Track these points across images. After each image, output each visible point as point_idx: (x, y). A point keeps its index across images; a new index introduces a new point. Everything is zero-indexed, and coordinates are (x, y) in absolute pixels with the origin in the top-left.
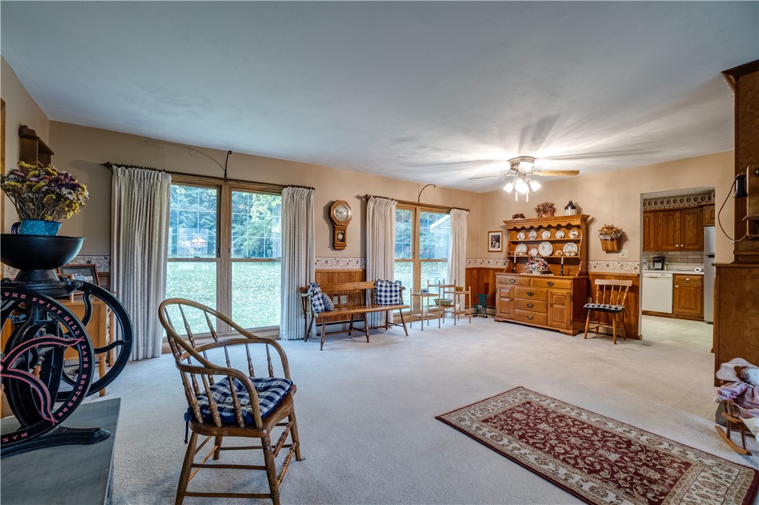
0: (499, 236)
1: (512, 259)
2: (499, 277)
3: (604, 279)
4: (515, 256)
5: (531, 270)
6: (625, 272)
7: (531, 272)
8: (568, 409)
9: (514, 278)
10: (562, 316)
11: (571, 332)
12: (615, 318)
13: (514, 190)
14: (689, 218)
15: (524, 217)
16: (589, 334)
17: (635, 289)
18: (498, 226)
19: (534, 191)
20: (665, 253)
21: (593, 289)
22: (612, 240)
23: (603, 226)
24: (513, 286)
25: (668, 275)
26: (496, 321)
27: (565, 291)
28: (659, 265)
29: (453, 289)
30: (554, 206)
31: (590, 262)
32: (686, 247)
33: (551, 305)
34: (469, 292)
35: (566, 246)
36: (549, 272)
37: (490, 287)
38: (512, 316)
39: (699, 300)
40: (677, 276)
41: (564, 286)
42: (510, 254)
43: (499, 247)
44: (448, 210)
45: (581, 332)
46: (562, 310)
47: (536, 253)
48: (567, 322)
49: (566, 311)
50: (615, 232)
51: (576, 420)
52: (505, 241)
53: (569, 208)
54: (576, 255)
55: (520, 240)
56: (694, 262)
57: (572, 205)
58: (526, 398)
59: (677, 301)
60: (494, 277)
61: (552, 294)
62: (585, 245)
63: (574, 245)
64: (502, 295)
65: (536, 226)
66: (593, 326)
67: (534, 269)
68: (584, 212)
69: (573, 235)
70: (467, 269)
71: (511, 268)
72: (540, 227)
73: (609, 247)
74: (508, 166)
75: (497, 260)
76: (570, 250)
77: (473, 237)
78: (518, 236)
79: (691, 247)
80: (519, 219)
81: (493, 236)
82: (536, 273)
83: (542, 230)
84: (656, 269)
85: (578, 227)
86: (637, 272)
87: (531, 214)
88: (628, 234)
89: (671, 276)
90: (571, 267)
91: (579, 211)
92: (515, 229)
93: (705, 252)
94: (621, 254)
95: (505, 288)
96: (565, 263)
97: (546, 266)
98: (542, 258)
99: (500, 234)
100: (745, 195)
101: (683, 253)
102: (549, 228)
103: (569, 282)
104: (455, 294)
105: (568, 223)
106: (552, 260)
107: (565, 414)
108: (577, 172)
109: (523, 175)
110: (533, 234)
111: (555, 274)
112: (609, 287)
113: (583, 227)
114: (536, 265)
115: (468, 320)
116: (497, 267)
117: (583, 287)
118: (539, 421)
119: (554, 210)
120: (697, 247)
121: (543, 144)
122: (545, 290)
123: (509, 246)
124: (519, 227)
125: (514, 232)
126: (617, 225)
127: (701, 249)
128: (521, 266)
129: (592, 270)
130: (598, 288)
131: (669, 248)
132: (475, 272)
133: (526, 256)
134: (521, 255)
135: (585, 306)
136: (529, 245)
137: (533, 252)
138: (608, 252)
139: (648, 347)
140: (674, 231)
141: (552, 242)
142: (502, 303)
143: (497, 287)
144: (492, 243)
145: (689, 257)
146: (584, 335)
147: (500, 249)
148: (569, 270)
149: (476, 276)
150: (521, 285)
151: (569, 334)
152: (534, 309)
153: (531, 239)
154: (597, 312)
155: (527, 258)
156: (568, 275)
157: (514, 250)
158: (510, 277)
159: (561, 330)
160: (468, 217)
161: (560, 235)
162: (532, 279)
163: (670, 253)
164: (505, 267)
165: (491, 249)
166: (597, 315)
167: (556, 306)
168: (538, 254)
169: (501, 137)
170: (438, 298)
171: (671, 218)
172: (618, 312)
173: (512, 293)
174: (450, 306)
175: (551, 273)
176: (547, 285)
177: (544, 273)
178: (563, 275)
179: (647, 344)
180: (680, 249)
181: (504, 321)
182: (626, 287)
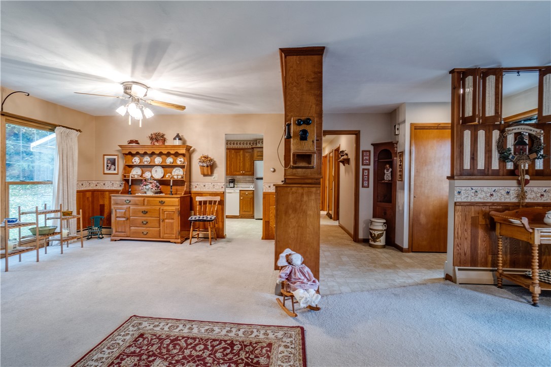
0: (115, 159)
1: (127, 181)
2: (114, 198)
3: (202, 196)
4: (130, 178)
5: (146, 190)
6: (216, 190)
7: (145, 193)
8: (181, 327)
9: (129, 198)
10: (172, 229)
11: (179, 241)
12: (210, 225)
13: (127, 114)
14: (247, 155)
15: (138, 144)
16: (193, 239)
17: (222, 203)
18: (113, 150)
19: (147, 117)
20: (235, 177)
21: (195, 204)
22: (207, 166)
23: (202, 156)
24: (128, 206)
25: (237, 190)
26: (112, 240)
27: (174, 208)
28: (232, 185)
29: (59, 214)
30: (165, 137)
31: (192, 183)
32: (246, 173)
33: (163, 221)
34: (81, 216)
35: (174, 170)
36: (161, 192)
37: (106, 208)
38: (128, 234)
39: (252, 206)
40: (242, 192)
41: (173, 203)
42: (125, 176)
43: (115, 170)
44: (52, 127)
45: (187, 239)
46: (172, 224)
47: (150, 175)
48: (176, 232)
49: (175, 224)
50: (209, 160)
51: (188, 338)
52: (121, 164)
53: (177, 139)
54: (182, 178)
55: (135, 163)
56: (249, 182)
57: (178, 137)
58: (139, 329)
59: (241, 207)
60: (110, 198)
61: (164, 211)
62: (188, 169)
63: (181, 169)
64: (118, 215)
65: (149, 152)
66: (195, 233)
67: (148, 189)
68: (188, 144)
69: (180, 161)
70: (78, 192)
71: (127, 189)
72: (153, 154)
73: (206, 173)
74: (121, 90)
75: (113, 182)
76: (178, 173)
77: (84, 158)
78: (133, 160)
79: (248, 173)
80: (134, 144)
81: (108, 160)
82: (150, 194)
83: (154, 156)
84: (231, 187)
85: (183, 155)
86: (223, 190)
87: (145, 141)
88: (218, 162)
89: (238, 191)
90: (178, 187)
91: (184, 142)
92: (130, 153)
93: (255, 177)
94: (213, 177)
95: (121, 209)
96: (173, 185)
97: (158, 187)
98: (155, 180)
99: (116, 157)
100: (291, 137)
101: (245, 177)
102: (160, 154)
103: (177, 200)
104: (62, 219)
105: (176, 151)
106: (163, 182)
107: (178, 334)
108: (183, 108)
109: (137, 101)
110: (147, 159)
111: (166, 194)
112: (205, 202)
113: (187, 155)
114: (150, 186)
115: (79, 244)
116: (114, 188)
117: (188, 204)
118: (153, 358)
119: (164, 140)
120: (250, 173)
121: (156, 73)
122: (157, 208)
123: (124, 169)
124: (134, 152)
125: (129, 156)
126: (211, 156)
127: (253, 174)
128: (136, 187)
129: (194, 190)
130: (198, 203)
131: (237, 173)
132: (89, 195)
133: (141, 178)
134: (136, 177)
135: (190, 219)
136: (143, 169)
137: (147, 175)
138: (205, 175)
139: (230, 243)
140: (240, 162)
141: (163, 167)
142: (117, 223)
143: (113, 207)
144: (108, 166)
145: (247, 179)
146: (188, 241)
147: (116, 172)
148: (177, 190)
149: (90, 199)
150: (136, 204)
151: (178, 243)
152: (148, 225)
153: (146, 163)
154: (197, 222)
155: (141, 180)
156: (176, 194)
157: (129, 172)
158: (125, 198)
159: (171, 240)
160: (79, 138)
161: (169, 160)
162: (146, 199)
163: (238, 177)
164: (121, 189)
165: (106, 172)
166: (197, 224)
167: (167, 221)
168: (152, 176)
169: (110, 49)
170: (35, 226)
171: (238, 154)
172: (212, 221)
173: (127, 213)
174: (54, 234)
175: (162, 193)
176: (159, 204)
177: (157, 193)
178: (172, 194)
179: (230, 241)
180: (243, 174)
181: (121, 240)
182: (216, 201)
